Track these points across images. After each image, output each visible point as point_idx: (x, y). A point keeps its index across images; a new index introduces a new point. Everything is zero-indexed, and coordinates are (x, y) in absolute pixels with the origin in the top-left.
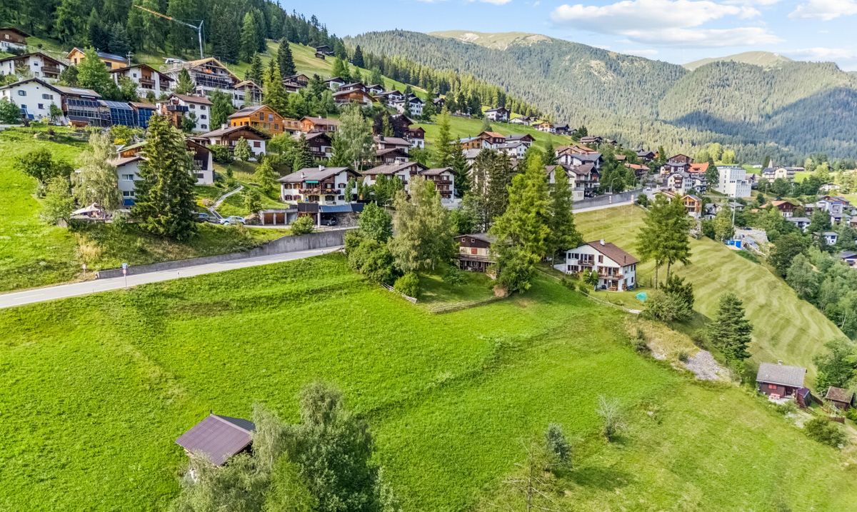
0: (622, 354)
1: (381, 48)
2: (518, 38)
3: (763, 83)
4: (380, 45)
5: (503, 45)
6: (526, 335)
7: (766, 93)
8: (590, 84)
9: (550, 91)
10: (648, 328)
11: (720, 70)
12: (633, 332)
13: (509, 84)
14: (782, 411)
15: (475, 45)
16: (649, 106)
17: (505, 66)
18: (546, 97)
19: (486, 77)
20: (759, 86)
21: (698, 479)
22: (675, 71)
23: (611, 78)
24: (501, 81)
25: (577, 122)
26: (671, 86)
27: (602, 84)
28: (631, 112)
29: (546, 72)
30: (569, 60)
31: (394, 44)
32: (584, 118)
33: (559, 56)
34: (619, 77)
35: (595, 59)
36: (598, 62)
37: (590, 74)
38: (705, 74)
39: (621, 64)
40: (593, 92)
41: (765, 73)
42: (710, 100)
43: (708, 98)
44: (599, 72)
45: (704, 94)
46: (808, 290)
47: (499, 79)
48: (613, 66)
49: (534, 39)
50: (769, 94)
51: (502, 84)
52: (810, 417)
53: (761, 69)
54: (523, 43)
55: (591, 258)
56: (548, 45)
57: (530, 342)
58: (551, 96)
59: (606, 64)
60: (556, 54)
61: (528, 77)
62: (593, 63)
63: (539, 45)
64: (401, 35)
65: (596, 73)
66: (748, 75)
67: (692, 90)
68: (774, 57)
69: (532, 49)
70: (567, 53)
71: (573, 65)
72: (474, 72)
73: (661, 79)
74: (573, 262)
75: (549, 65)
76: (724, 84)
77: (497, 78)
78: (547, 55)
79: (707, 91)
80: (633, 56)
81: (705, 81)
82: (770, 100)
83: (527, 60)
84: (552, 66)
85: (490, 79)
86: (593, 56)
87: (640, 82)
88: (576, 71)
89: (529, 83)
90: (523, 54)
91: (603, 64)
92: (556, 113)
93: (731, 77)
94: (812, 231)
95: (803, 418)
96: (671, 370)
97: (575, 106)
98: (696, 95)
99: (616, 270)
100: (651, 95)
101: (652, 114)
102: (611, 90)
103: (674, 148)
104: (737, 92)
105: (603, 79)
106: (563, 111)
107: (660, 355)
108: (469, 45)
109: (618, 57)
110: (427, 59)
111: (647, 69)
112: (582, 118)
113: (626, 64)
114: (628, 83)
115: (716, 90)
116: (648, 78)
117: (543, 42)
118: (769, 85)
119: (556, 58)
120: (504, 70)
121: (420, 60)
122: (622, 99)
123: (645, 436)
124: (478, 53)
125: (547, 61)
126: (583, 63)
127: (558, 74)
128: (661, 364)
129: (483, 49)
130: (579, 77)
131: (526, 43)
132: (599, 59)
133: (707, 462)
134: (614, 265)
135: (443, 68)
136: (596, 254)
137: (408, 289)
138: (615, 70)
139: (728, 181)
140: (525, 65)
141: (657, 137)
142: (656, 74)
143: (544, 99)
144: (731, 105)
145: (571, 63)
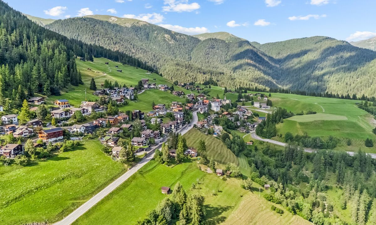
0: (197, 170)
1: (77, 27)
2: (135, 22)
3: (226, 47)
4: (76, 25)
5: (129, 25)
6: (184, 170)
7: (227, 51)
8: (165, 44)
9: (150, 48)
10: (201, 165)
11: (211, 42)
12: (199, 166)
13: (134, 45)
14: (219, 177)
15: (117, 25)
16: (187, 55)
17: (131, 35)
18: (149, 51)
19: (124, 41)
20: (224, 49)
21: (209, 188)
22: (196, 41)
23: (173, 42)
24: (130, 43)
25: (162, 62)
26: (195, 46)
27: (170, 45)
28: (181, 57)
29: (148, 38)
30: (156, 33)
31: (83, 26)
32: (165, 60)
33: (152, 31)
34: (176, 42)
35: (166, 34)
36: (168, 35)
37: (165, 40)
38: (206, 43)
39: (176, 36)
40: (167, 48)
41: (226, 43)
42: (209, 53)
43: (208, 53)
44: (168, 40)
45: (206, 51)
46: (229, 146)
47: (130, 42)
48: (174, 37)
49: (141, 23)
50: (228, 51)
51: (131, 45)
52: (223, 177)
53: (224, 41)
54: (137, 25)
55: (190, 151)
56: (147, 27)
57: (185, 171)
58: (151, 50)
59: (171, 36)
60: (151, 30)
61: (141, 41)
62: (166, 36)
63: (144, 26)
64: (85, 20)
65: (167, 40)
66: (221, 44)
67: (203, 49)
68: (229, 35)
69: (141, 28)
70: (155, 31)
71: (158, 36)
72: (119, 39)
73: (191, 44)
74: (187, 152)
75: (148, 35)
76: (213, 47)
77: (129, 42)
78: (147, 30)
79: (207, 50)
80: (180, 33)
81: (207, 46)
82: (228, 54)
83: (139, 32)
84: (150, 35)
85: (126, 42)
86: (166, 33)
87: (184, 44)
88: (159, 39)
89: (141, 43)
90: (138, 30)
91: (170, 36)
92: (154, 58)
93: (215, 45)
94: (235, 121)
95: (222, 177)
96: (204, 172)
97: (161, 54)
98: (204, 52)
99: (194, 154)
100: (188, 50)
101: (189, 58)
102: (173, 47)
103: (198, 75)
104: (217, 51)
105: (170, 43)
106: (156, 57)
107: (202, 170)
108: (115, 25)
109: (175, 33)
110: (99, 33)
111: (186, 39)
112: (164, 60)
113: (178, 37)
114: (179, 45)
115: (210, 50)
116: (187, 43)
117: (145, 25)
118: (228, 48)
119: (151, 32)
120: (130, 37)
121: (96, 34)
122: (178, 51)
123: (202, 183)
124: (119, 29)
125: (148, 33)
126: (162, 35)
127: (152, 39)
128: (203, 171)
129: (121, 27)
130: (161, 41)
131: (138, 25)
132: (168, 34)
133: (209, 185)
134: (194, 153)
135: (106, 38)
136: (191, 151)
137: (167, 164)
138: (174, 39)
139: (214, 107)
140: (138, 34)
141: (192, 70)
142: (189, 41)
143: (149, 52)
144: (216, 55)
145: (157, 35)
